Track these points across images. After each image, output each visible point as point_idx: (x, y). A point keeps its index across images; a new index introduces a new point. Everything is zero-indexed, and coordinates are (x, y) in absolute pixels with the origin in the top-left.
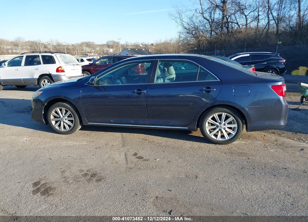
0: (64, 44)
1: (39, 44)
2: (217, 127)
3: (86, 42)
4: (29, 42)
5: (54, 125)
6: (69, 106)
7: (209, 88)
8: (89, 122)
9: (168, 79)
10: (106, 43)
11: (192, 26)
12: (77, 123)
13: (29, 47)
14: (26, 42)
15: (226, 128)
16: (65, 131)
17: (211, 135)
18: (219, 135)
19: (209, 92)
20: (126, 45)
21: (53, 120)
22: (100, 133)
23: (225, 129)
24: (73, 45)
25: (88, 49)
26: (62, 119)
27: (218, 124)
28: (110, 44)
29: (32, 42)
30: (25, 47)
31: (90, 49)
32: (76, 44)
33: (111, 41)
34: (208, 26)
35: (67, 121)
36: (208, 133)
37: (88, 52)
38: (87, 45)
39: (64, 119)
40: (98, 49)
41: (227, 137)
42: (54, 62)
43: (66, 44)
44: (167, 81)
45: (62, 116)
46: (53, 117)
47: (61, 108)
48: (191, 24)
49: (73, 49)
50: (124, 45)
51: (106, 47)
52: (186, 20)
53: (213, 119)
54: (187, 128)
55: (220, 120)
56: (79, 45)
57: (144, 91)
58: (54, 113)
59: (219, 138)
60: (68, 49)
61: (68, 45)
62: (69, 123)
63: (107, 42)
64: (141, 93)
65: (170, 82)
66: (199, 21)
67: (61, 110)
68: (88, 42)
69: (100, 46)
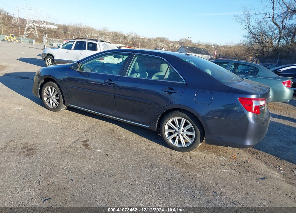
0: (141, 37)
1: (120, 34)
2: (176, 131)
3: (161, 38)
4: (113, 32)
5: (45, 101)
6: (57, 86)
7: (172, 89)
8: (70, 104)
9: (157, 76)
10: (179, 41)
11: (260, 30)
12: (61, 103)
13: (112, 36)
14: (111, 32)
15: (185, 135)
16: (53, 108)
17: (169, 139)
18: (177, 140)
19: (171, 93)
20: (198, 44)
21: (45, 96)
22: (82, 116)
23: (182, 135)
24: (149, 39)
25: (161, 45)
26: (51, 97)
27: (177, 129)
28: (182, 41)
29: (115, 33)
30: (108, 37)
31: (163, 44)
32: (152, 38)
33: (183, 39)
34: (277, 32)
35: (54, 100)
36: (167, 136)
37: (160, 47)
38: (161, 40)
39: (53, 98)
40: (170, 45)
41: (184, 144)
42: (96, 50)
43: (143, 38)
44: (154, 78)
45: (51, 95)
46: (46, 94)
47: (51, 87)
48: (258, 29)
49: (148, 42)
50: (196, 44)
51: (179, 44)
52: (253, 23)
53: (173, 122)
54: (148, 127)
55: (180, 125)
56: (154, 39)
57: (114, 82)
58: (46, 90)
59: (176, 144)
60: (143, 42)
61: (144, 39)
62: (56, 101)
63: (181, 40)
64: (111, 84)
65: (158, 79)
66: (269, 26)
67: (51, 88)
68: (163, 38)
69: (172, 42)
